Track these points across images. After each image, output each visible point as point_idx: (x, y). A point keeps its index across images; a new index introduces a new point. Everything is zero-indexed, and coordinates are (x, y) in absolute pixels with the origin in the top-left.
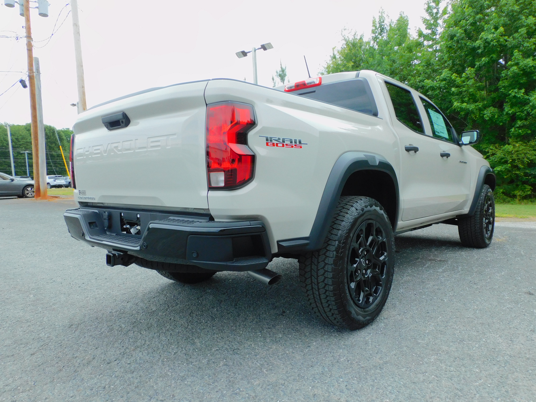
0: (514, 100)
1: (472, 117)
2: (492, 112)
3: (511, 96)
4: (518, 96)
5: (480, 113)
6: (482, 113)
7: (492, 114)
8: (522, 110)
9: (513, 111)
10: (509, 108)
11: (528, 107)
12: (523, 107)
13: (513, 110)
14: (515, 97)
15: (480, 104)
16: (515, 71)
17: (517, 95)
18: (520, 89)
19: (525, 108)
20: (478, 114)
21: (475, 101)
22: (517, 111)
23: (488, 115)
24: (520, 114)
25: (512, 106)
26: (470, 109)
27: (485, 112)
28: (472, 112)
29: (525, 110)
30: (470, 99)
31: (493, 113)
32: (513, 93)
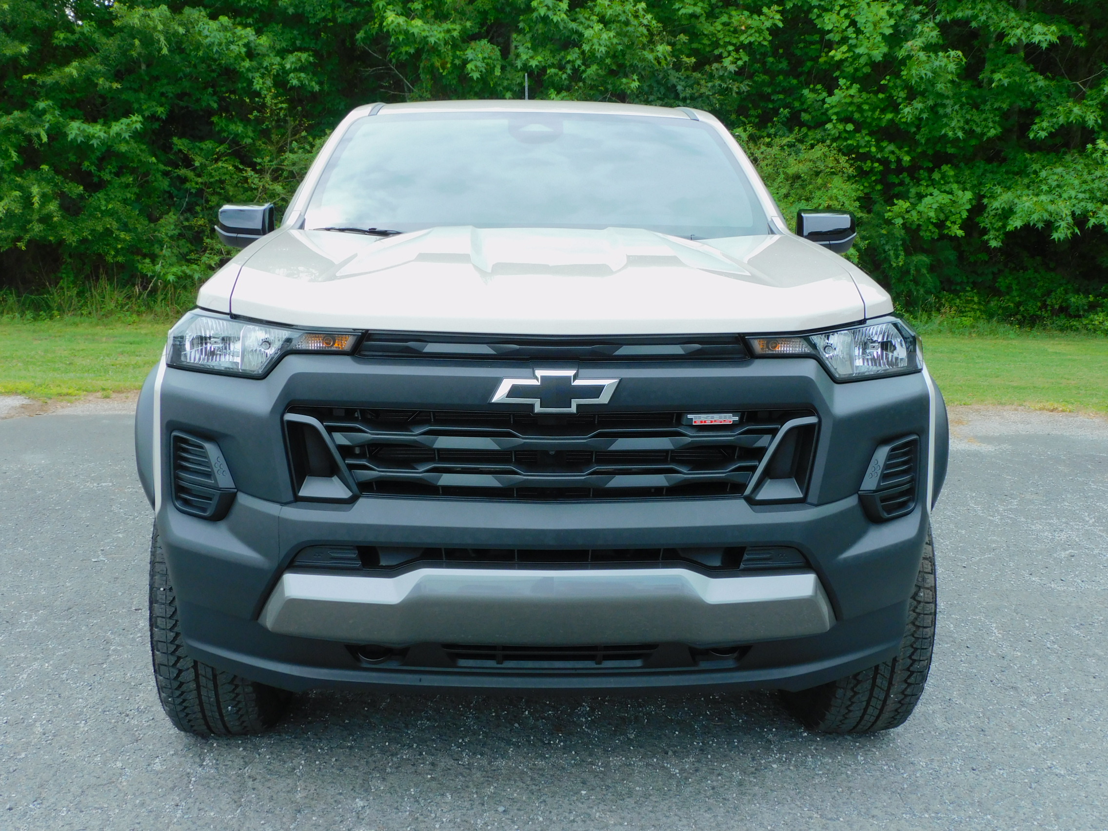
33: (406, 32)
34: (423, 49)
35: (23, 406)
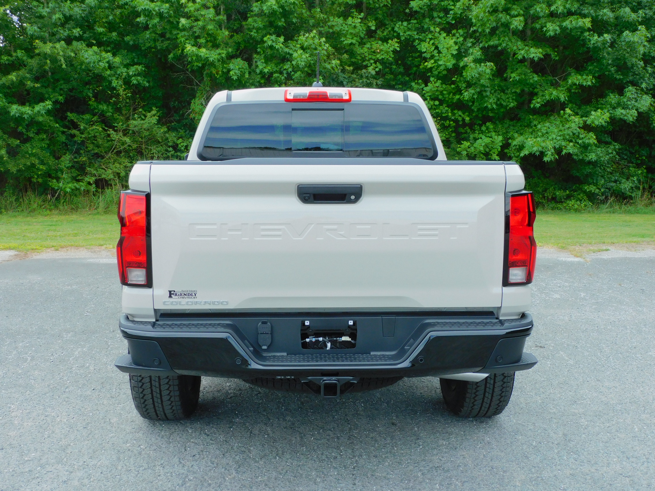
0: (269, 52)
1: (211, 72)
2: (240, 67)
3: (266, 45)
4: (277, 48)
5: (223, 67)
6: (225, 68)
7: (241, 72)
8: (280, 68)
9: (269, 70)
10: (264, 65)
11: (289, 66)
12: (281, 65)
13: (269, 68)
14: (271, 47)
15: (222, 51)
16: (273, 7)
17: (274, 44)
18: (279, 36)
19: (285, 67)
20: (220, 69)
21: (216, 46)
22: (274, 70)
23: (237, 72)
24: (278, 77)
25: (268, 60)
26: (211, 59)
27: (231, 66)
28: (212, 64)
29: (285, 69)
30: (207, 41)
31: (242, 70)
32: (269, 40)
33: (197, 56)
34: (206, 64)
35: (16, 255)
